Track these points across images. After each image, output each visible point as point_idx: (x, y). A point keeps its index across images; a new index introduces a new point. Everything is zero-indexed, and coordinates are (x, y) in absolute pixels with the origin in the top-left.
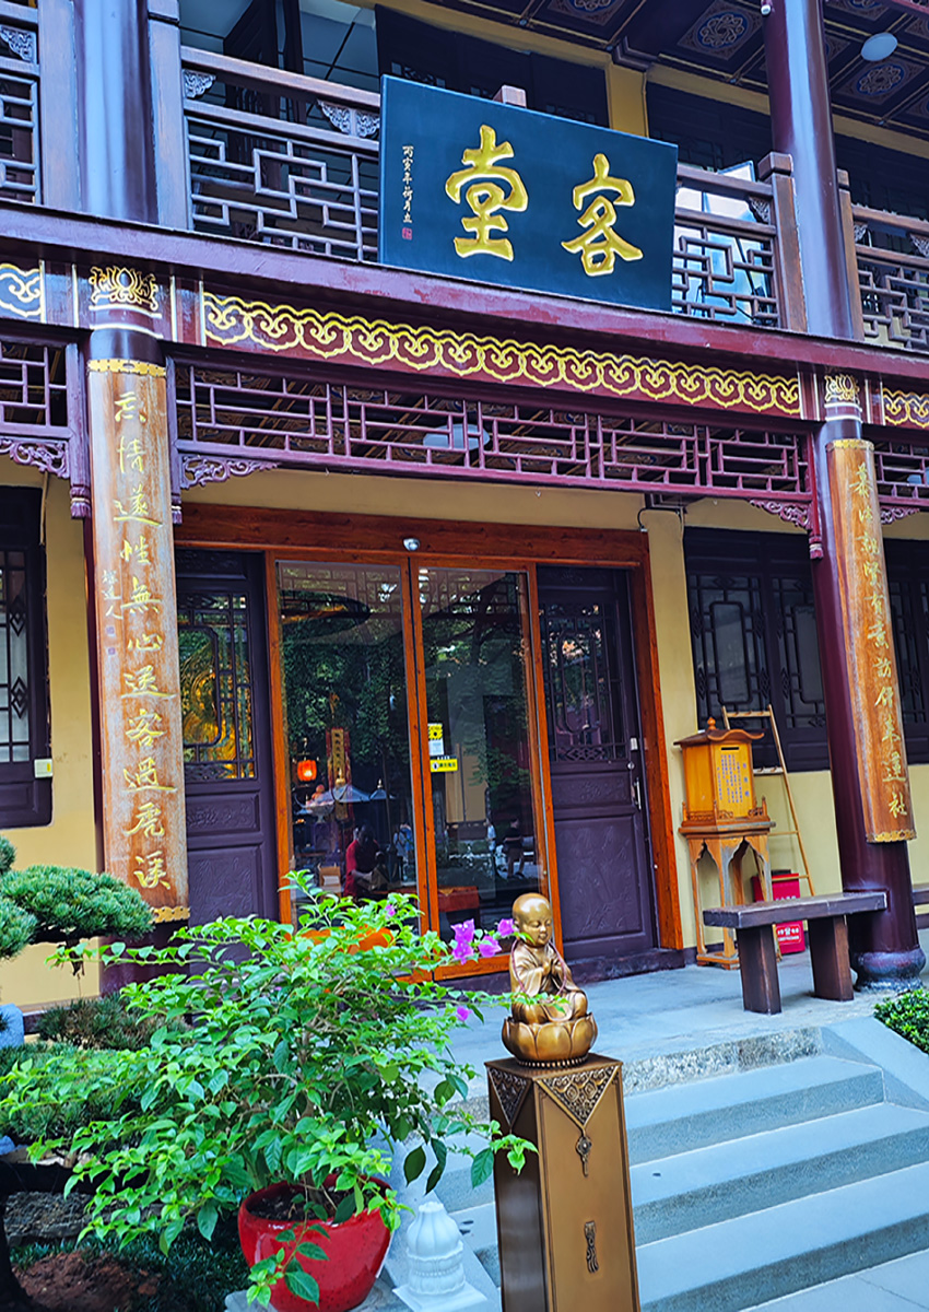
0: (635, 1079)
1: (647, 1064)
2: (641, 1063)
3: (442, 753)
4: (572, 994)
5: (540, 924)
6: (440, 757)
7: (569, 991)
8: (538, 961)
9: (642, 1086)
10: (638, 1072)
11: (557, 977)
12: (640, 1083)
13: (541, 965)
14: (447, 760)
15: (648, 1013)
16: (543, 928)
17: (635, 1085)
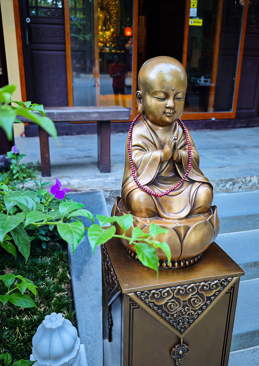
0: (240, 185)
1: (248, 179)
2: (245, 178)
3: (195, 15)
4: (196, 185)
5: (167, 96)
6: (194, 17)
7: (192, 182)
8: (160, 142)
9: (243, 189)
10: (242, 182)
11: (180, 163)
12: (243, 187)
13: (162, 147)
14: (198, 20)
15: (252, 147)
16: (170, 103)
17: (240, 188)
